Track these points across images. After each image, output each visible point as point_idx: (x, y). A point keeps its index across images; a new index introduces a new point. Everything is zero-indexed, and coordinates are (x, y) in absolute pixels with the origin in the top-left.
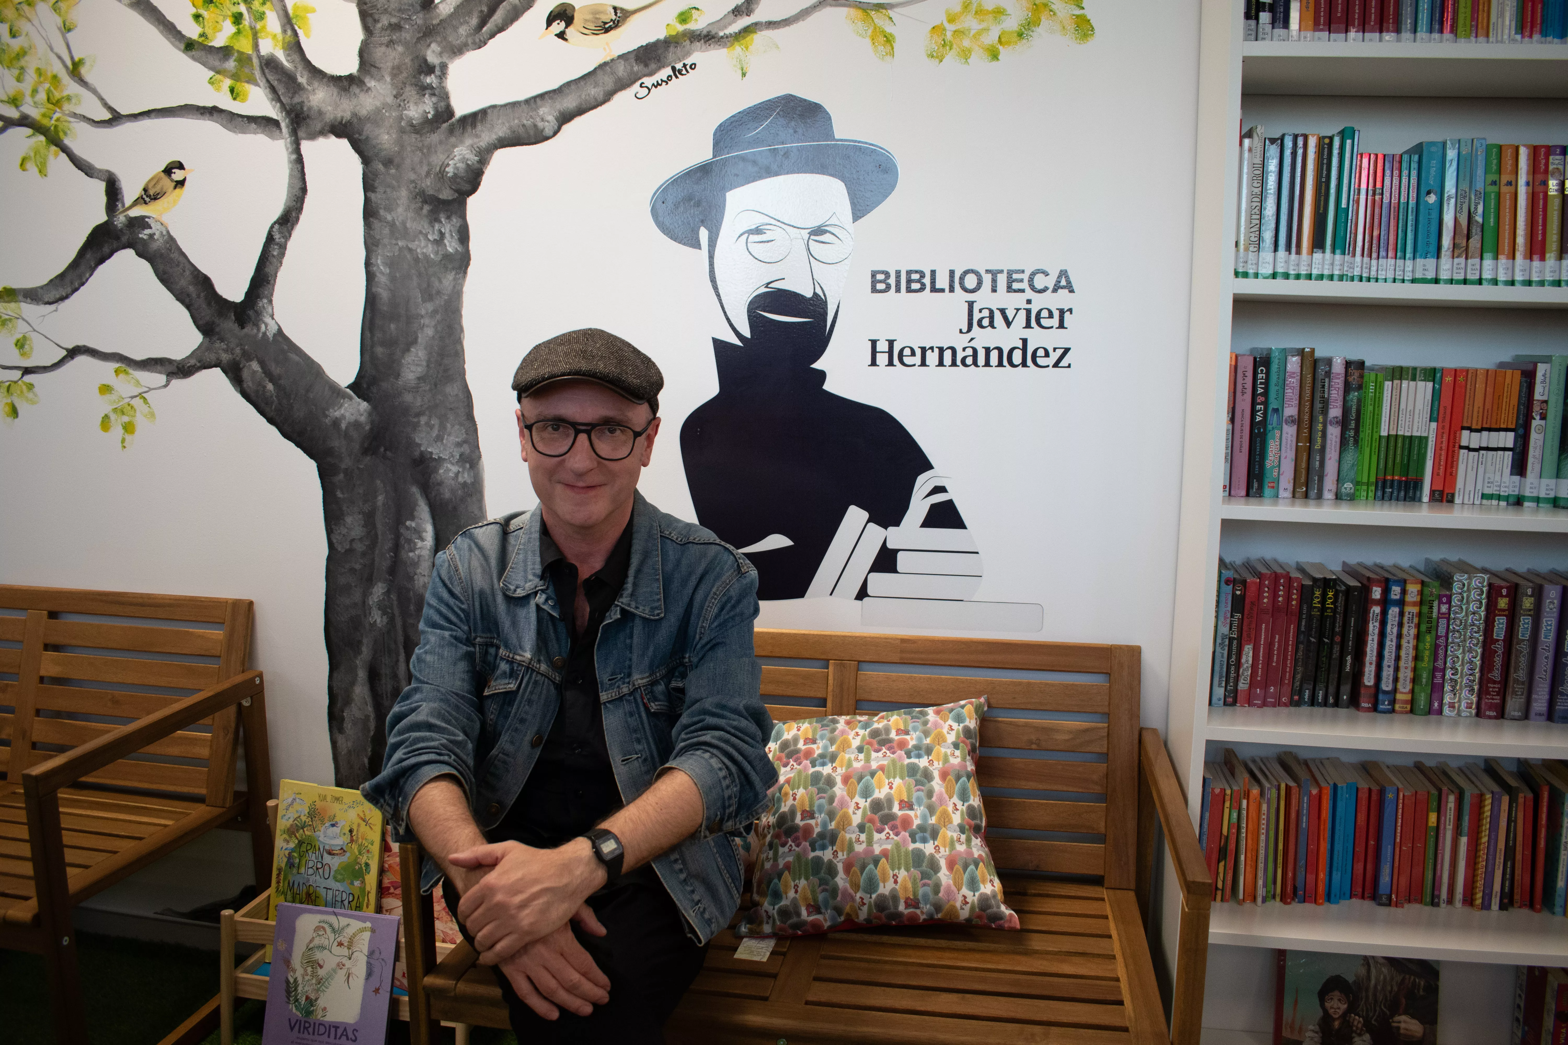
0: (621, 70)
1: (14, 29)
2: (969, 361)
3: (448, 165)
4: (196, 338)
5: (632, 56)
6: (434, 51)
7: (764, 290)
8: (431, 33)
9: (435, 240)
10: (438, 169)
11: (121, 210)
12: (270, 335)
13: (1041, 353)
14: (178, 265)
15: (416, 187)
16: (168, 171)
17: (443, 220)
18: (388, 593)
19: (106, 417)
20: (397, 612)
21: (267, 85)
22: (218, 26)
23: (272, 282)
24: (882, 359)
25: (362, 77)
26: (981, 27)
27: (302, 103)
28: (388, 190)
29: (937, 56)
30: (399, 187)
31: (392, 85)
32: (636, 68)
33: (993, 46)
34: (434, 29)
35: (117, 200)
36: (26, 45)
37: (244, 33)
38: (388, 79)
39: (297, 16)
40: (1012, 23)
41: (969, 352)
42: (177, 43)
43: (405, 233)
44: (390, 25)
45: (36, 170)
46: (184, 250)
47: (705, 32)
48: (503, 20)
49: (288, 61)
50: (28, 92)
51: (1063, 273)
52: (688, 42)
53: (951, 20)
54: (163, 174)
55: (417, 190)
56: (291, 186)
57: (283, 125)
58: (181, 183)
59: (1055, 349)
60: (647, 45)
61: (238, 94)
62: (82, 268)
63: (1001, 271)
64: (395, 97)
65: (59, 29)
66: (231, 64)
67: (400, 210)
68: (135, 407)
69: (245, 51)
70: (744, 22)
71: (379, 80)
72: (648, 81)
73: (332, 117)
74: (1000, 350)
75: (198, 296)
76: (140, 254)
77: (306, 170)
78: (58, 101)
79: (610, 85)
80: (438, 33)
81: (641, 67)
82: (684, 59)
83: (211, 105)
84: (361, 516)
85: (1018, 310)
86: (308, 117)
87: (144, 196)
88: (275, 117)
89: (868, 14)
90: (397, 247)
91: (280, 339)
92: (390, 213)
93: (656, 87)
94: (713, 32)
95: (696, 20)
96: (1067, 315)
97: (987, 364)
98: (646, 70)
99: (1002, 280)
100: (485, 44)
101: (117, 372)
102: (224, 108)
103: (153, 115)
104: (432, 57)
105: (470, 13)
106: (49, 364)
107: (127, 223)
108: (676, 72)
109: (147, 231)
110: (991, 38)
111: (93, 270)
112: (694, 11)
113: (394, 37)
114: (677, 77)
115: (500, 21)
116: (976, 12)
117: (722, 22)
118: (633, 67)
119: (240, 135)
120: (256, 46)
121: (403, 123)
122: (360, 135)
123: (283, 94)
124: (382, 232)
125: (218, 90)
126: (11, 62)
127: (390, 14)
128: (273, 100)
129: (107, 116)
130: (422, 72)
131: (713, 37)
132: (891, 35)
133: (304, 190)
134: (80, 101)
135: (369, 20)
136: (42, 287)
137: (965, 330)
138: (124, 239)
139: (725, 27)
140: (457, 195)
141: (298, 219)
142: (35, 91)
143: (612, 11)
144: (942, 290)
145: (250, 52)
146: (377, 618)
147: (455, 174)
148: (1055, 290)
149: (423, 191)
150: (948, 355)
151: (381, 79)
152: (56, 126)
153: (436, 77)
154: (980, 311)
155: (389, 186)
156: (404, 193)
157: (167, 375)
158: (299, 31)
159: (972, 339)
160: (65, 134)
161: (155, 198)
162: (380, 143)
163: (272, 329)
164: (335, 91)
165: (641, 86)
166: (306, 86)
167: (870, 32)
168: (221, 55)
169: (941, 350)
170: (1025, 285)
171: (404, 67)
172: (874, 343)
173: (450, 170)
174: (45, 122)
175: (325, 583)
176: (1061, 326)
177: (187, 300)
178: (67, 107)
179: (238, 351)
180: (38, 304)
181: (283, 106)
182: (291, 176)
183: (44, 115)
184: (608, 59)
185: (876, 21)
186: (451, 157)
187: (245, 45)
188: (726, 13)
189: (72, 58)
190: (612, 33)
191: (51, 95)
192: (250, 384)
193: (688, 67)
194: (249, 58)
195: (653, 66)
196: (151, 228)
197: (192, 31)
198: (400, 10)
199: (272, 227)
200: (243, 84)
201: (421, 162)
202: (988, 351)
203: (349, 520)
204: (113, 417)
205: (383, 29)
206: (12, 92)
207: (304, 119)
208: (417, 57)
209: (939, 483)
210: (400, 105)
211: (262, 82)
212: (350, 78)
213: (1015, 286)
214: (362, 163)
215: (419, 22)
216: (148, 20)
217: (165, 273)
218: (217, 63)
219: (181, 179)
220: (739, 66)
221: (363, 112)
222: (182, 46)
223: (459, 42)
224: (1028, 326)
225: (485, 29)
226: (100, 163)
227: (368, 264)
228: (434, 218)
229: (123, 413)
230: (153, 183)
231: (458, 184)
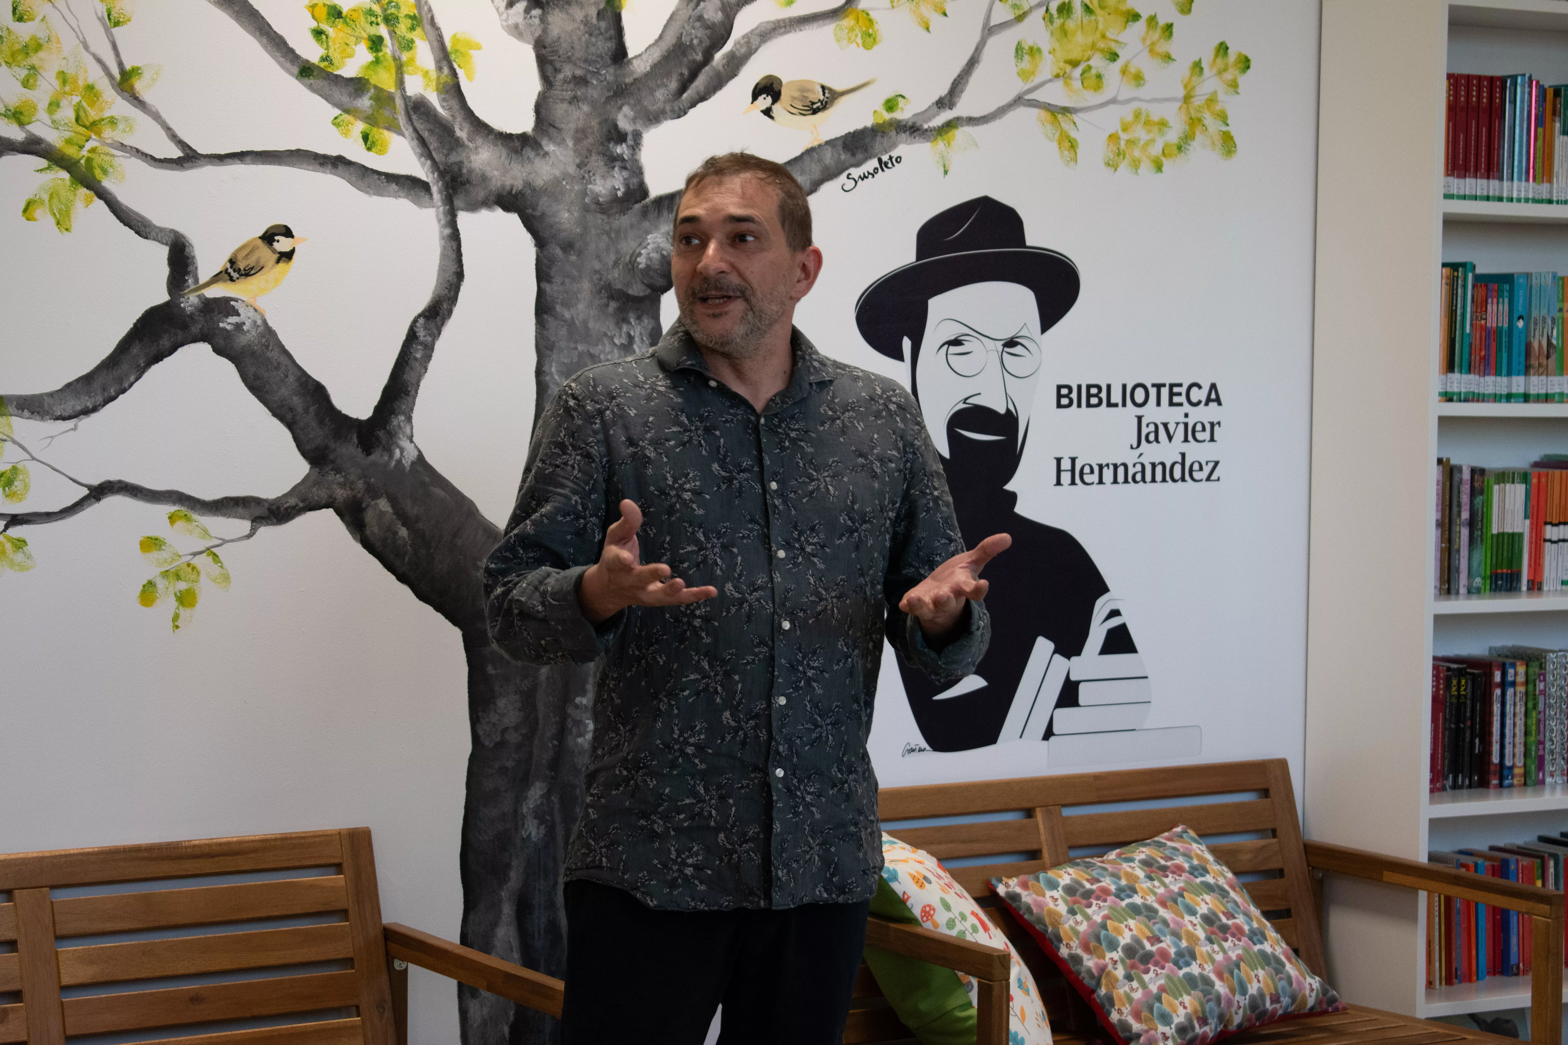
0: (828, 157)
1: (20, 8)
2: (1138, 477)
3: (640, 254)
4: (300, 468)
5: (840, 143)
6: (625, 116)
7: (962, 406)
8: (622, 93)
9: (622, 344)
10: (628, 258)
11: (192, 287)
12: (407, 463)
13: (1196, 467)
14: (277, 368)
15: (600, 279)
16: (269, 238)
17: (632, 321)
18: (547, 795)
19: (151, 584)
20: (558, 818)
21: (414, 135)
22: (349, 50)
23: (413, 393)
24: (1066, 477)
25: (538, 139)
26: (1148, 138)
27: (460, 164)
28: (567, 280)
29: (1113, 165)
30: (580, 277)
31: (575, 151)
32: (843, 157)
33: (1158, 158)
34: (626, 89)
35: (187, 273)
36: (42, 35)
37: (385, 64)
38: (570, 143)
39: (457, 51)
40: (1173, 136)
41: (1139, 468)
42: (288, 65)
43: (586, 335)
44: (574, 77)
45: (53, 221)
46: (286, 347)
47: (910, 123)
48: (705, 88)
49: (443, 107)
50: (43, 105)
51: (1213, 386)
52: (894, 133)
53: (1125, 129)
54: (260, 241)
55: (602, 283)
56: (442, 269)
57: (434, 189)
58: (288, 256)
59: (1207, 463)
60: (855, 132)
61: (373, 143)
62: (124, 367)
63: (1164, 385)
64: (579, 166)
65: (100, 19)
66: (365, 103)
67: (581, 306)
68: (199, 567)
69: (385, 87)
70: (946, 116)
71: (559, 144)
72: (855, 172)
73: (499, 184)
74: (1163, 465)
75: (307, 411)
76: (218, 351)
77: (464, 250)
78: (94, 124)
79: (817, 175)
80: (632, 94)
81: (849, 156)
82: (890, 151)
83: (335, 154)
84: (517, 697)
85: (1177, 424)
86: (468, 181)
87: (230, 270)
88: (424, 177)
89: (1056, 117)
90: (576, 352)
91: (420, 469)
92: (569, 309)
93: (862, 179)
94: (918, 124)
95: (902, 109)
96: (1216, 427)
97: (1153, 480)
98: (853, 160)
99: (1165, 392)
100: (685, 113)
101: (172, 518)
102: (353, 159)
103: (248, 159)
104: (624, 124)
105: (668, 75)
106: (56, 509)
107: (201, 305)
108: (883, 165)
109: (233, 320)
110: (1156, 150)
111: (141, 372)
112: (900, 99)
113: (579, 93)
114: (883, 170)
115: (702, 89)
116: (1145, 123)
117: (927, 114)
118: (840, 154)
119: (375, 197)
120: (400, 83)
121: (587, 200)
122: (534, 209)
123: (435, 149)
124: (558, 332)
125: (346, 134)
126: (13, 55)
127: (575, 64)
128: (422, 155)
129: (177, 153)
130: (612, 139)
131: (918, 130)
132: (1075, 140)
133: (460, 275)
134: (131, 128)
135: (549, 69)
136: (51, 395)
137: (1135, 445)
138: (195, 329)
139: (929, 119)
140: (648, 291)
141: (450, 312)
142: (54, 105)
143: (820, 90)
144: (1116, 405)
145: (393, 90)
146: (533, 830)
147: (648, 267)
148: (1207, 404)
149: (610, 285)
150: (1121, 470)
151: (561, 143)
152: (89, 160)
153: (628, 146)
154: (1148, 426)
155: (568, 276)
156: (586, 285)
157: (253, 521)
158: (458, 71)
159: (1141, 455)
160: (105, 172)
161: (247, 273)
162: (560, 223)
163: (411, 454)
164: (504, 152)
165: (848, 178)
166: (466, 142)
167: (1057, 135)
168: (351, 89)
169: (1116, 467)
170: (1182, 399)
171: (590, 131)
172: (1059, 460)
173: (642, 261)
174: (71, 151)
175: (464, 792)
176: (1212, 439)
177: (289, 416)
178: (108, 134)
179: (360, 485)
180: (42, 419)
181: (435, 164)
182: (443, 256)
183: (69, 142)
184: (815, 144)
185: (1063, 124)
186: (644, 244)
187: (385, 80)
188: (930, 104)
189: (120, 64)
190: (820, 115)
191: (82, 114)
192: (376, 530)
193: (894, 160)
194: (391, 98)
195: (860, 156)
196: (238, 315)
197: (311, 52)
198: (586, 61)
199: (415, 321)
200: (381, 131)
201: (608, 249)
202: (1154, 466)
203: (501, 703)
204: (161, 584)
205: (565, 81)
206: (13, 102)
207: (463, 184)
208: (606, 120)
209: (1115, 607)
210: (584, 177)
211: (408, 131)
212: (523, 138)
213: (1176, 399)
214: (536, 245)
215: (610, 78)
216: (245, 28)
217: (257, 377)
218: (345, 99)
219: (287, 249)
220: (942, 163)
221: (539, 182)
222: (296, 70)
223: (655, 108)
224: (1186, 440)
225: (685, 95)
226: (160, 219)
227: (539, 372)
228: (621, 319)
229: (178, 577)
230: (245, 253)
231: (651, 278)
